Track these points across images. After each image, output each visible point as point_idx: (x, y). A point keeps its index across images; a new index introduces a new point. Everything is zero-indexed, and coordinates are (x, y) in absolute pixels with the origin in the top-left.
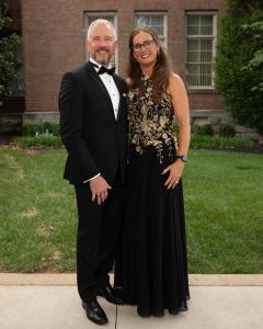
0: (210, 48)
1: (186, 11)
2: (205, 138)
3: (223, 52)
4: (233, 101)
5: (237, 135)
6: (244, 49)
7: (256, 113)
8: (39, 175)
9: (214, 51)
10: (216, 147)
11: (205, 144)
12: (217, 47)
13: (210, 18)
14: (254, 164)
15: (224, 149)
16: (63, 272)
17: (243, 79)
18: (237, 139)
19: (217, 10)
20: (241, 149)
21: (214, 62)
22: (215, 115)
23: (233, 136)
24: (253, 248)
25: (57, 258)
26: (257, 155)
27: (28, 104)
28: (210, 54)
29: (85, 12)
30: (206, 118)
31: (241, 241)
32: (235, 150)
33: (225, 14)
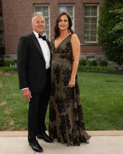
0: (96, 22)
1: (84, 4)
2: (92, 67)
3: (102, 25)
4: (106, 49)
5: (109, 65)
6: (112, 23)
7: (117, 54)
8: (9, 85)
9: (98, 24)
10: (98, 72)
11: (92, 70)
12: (99, 22)
13: (96, 7)
14: (115, 79)
15: (101, 72)
16: (14, 130)
17: (111, 38)
18: (108, 67)
19: (99, 3)
20: (110, 72)
21: (97, 29)
22: (98, 56)
23: (106, 66)
24: (105, 119)
25: (12, 124)
26: (117, 75)
27: (6, 51)
28: (96, 25)
29: (34, 4)
30: (94, 57)
31: (100, 115)
32: (107, 73)
33: (103, 5)
